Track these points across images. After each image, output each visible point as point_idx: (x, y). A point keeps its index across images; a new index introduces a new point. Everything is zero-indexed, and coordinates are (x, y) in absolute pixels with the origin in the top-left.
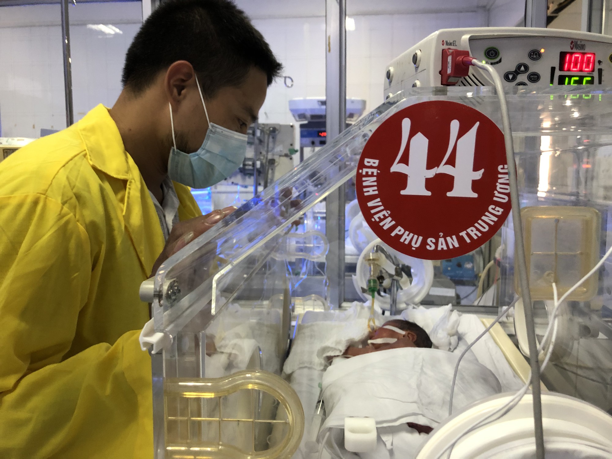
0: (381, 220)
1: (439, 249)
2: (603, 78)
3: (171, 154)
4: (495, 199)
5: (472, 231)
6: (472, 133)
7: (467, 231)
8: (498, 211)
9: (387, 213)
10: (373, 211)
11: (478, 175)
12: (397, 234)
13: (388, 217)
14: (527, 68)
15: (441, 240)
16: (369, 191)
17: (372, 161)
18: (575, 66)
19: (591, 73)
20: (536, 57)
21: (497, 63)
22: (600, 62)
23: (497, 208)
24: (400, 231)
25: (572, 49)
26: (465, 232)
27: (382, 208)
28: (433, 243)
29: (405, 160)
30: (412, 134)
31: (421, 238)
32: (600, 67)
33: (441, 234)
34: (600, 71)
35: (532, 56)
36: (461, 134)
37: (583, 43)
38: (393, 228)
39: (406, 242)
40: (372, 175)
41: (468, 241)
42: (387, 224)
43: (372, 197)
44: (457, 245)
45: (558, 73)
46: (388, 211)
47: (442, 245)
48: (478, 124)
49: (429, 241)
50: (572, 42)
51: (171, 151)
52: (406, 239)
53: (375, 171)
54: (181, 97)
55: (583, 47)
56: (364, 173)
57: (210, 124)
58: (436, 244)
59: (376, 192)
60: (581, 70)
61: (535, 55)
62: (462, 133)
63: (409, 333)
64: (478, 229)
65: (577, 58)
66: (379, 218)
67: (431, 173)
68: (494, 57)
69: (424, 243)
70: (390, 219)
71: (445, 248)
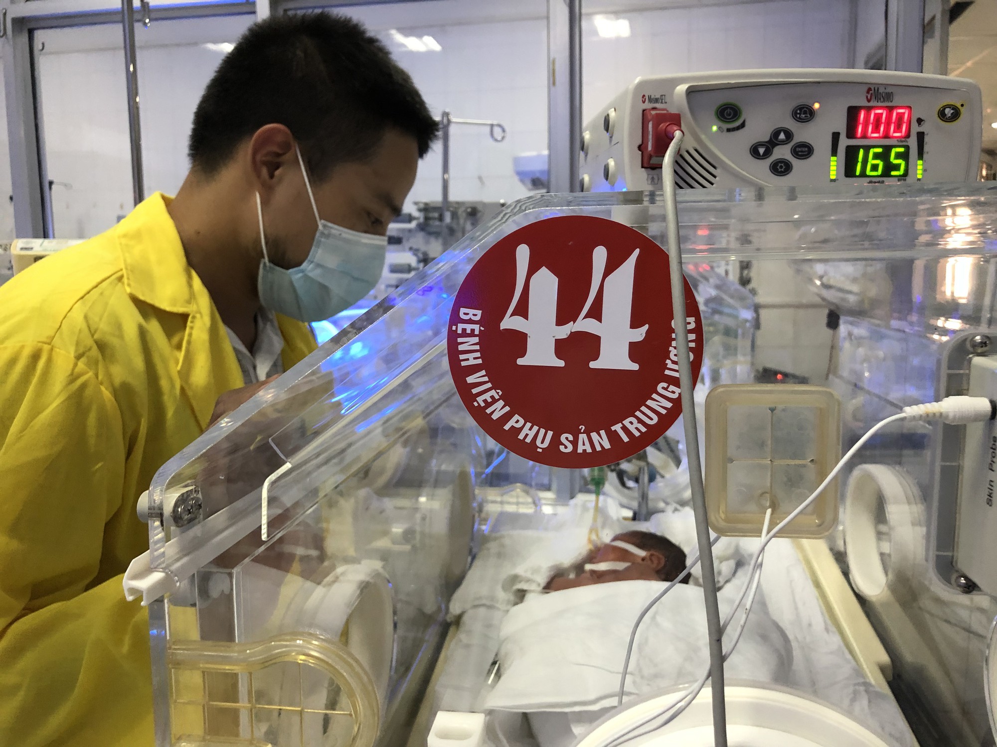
0: (488, 404)
1: (580, 450)
2: (926, 148)
3: (261, 271)
4: (667, 372)
5: (631, 423)
6: (628, 268)
7: (623, 424)
8: (673, 392)
9: (498, 393)
10: (475, 391)
11: (640, 334)
12: (512, 426)
13: (498, 400)
14: (789, 135)
15: (583, 437)
16: (468, 359)
17: (472, 312)
18: (876, 129)
19: (903, 139)
20: (805, 116)
21: (738, 128)
22: (920, 121)
23: (672, 388)
24: (517, 422)
25: (869, 101)
26: (620, 425)
27: (489, 385)
28: (570, 441)
29: (522, 310)
30: (533, 269)
31: (550, 433)
32: (921, 129)
33: (582, 428)
34: (921, 136)
35: (798, 116)
36: (609, 270)
37: (889, 90)
38: (506, 418)
39: (528, 440)
40: (472, 334)
41: (626, 439)
42: (498, 410)
43: (474, 369)
44: (607, 445)
45: (844, 142)
46: (498, 391)
47: (584, 444)
48: (637, 251)
49: (563, 438)
50: (870, 89)
51: (261, 266)
52: (527, 435)
53: (477, 328)
54: (275, 180)
55: (889, 96)
56: (459, 331)
57: (321, 223)
58: (575, 443)
59: (480, 361)
60: (886, 136)
61: (804, 114)
62: (611, 266)
63: (652, 555)
64: (640, 421)
65: (878, 117)
66: (485, 401)
67: (564, 332)
68: (730, 119)
69: (556, 441)
70: (501, 403)
71: (589, 450)
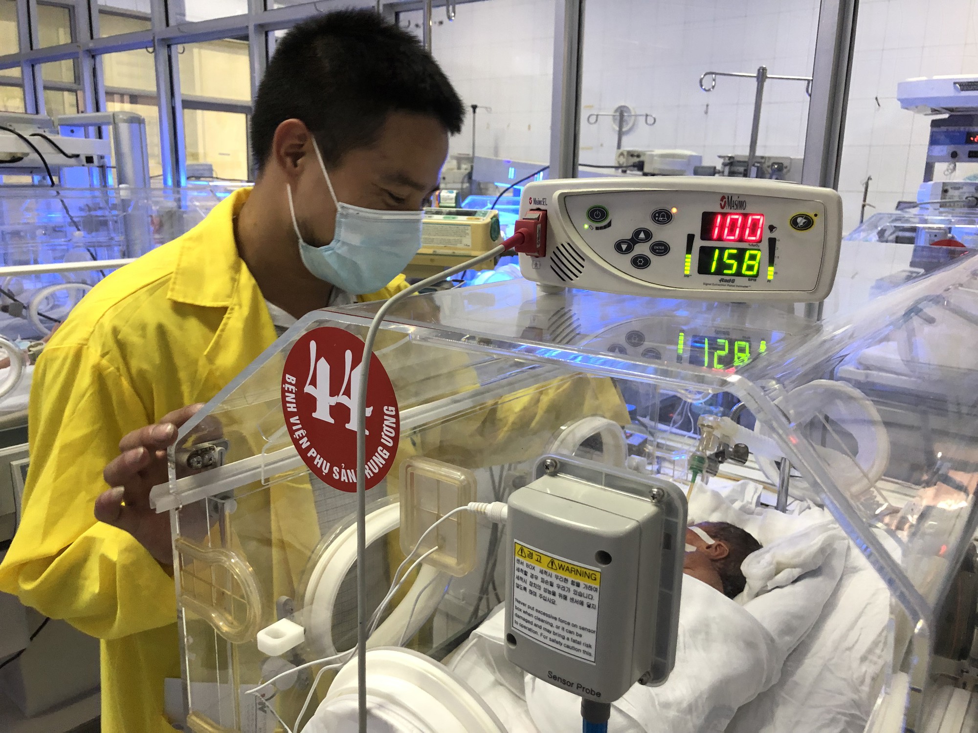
2: (777, 253)
10: (294, 428)
14: (648, 235)
18: (732, 232)
19: (755, 244)
20: (663, 220)
21: (605, 227)
22: (772, 228)
25: (722, 208)
32: (772, 235)
34: (772, 242)
35: (657, 218)
45: (698, 243)
50: (723, 198)
54: (298, 169)
55: (741, 204)
57: (339, 205)
60: (741, 239)
61: (663, 217)
63: (718, 545)
65: (734, 222)
68: (599, 219)
